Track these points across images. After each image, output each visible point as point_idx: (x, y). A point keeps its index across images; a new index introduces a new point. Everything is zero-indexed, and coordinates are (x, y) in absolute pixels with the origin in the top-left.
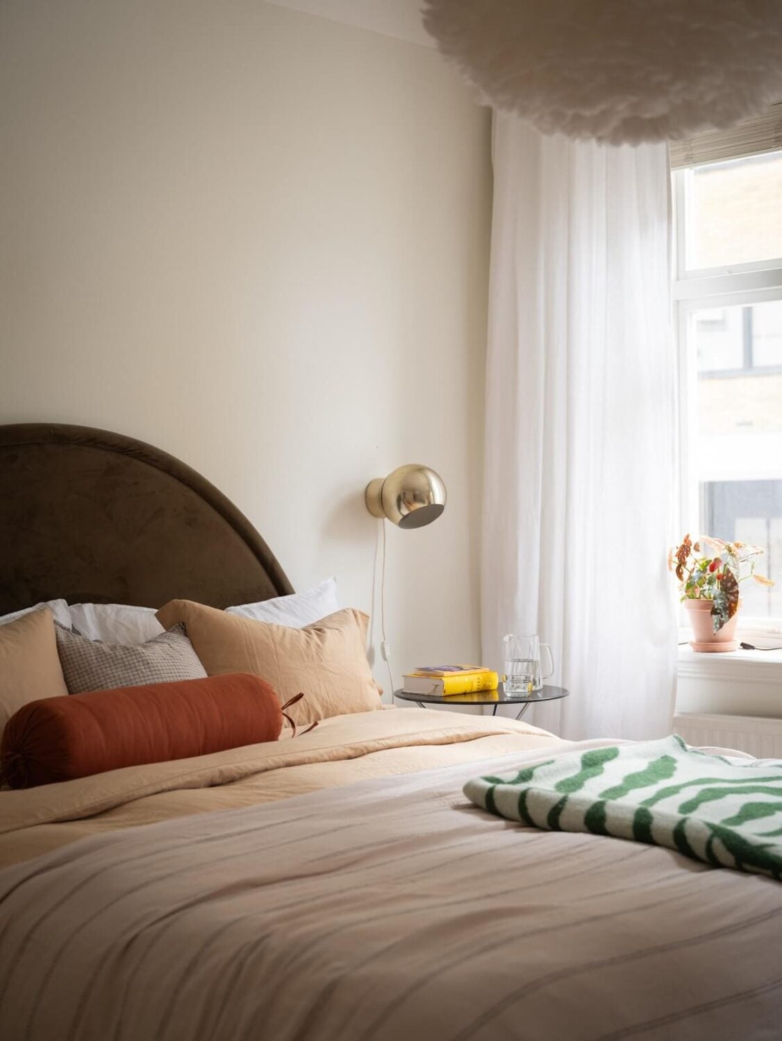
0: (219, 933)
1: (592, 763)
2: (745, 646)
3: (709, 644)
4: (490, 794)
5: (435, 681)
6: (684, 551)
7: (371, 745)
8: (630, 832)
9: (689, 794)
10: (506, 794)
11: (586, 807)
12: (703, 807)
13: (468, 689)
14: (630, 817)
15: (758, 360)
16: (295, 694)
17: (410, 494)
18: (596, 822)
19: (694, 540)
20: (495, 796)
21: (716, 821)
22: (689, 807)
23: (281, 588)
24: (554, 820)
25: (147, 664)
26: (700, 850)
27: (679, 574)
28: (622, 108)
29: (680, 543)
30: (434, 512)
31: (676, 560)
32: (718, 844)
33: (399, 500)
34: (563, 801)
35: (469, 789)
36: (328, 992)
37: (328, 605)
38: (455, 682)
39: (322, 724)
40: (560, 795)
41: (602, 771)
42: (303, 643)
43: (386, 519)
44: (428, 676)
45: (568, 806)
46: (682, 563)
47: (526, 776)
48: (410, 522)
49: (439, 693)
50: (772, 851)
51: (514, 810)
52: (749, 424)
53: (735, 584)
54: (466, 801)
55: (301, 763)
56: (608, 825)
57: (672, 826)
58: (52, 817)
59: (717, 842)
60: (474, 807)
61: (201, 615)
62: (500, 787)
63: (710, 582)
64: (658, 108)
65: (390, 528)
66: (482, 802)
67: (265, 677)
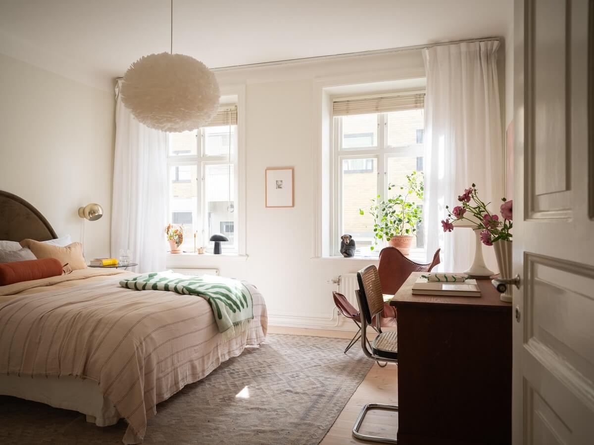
0: (67, 313)
1: (151, 276)
2: (184, 252)
3: (174, 252)
4: (127, 284)
5: (100, 262)
6: (168, 228)
7: (89, 276)
8: (163, 289)
9: (177, 281)
10: (131, 283)
11: (152, 285)
12: (180, 283)
13: (109, 264)
14: (163, 286)
15: (180, 178)
16: (66, 264)
17: (92, 212)
18: (155, 287)
19: (171, 225)
20: (128, 284)
21: (185, 285)
22: (177, 283)
23: (54, 236)
24: (144, 288)
25: (21, 256)
26: (181, 292)
27: (168, 233)
28: (169, 125)
29: (168, 225)
30: (100, 216)
31: (167, 230)
32: (185, 290)
33: (89, 213)
34: (146, 284)
35: (120, 283)
36: (100, 321)
37: (68, 242)
38: (105, 262)
39: (73, 272)
40: (145, 282)
41: (154, 278)
42: (65, 250)
43: (85, 218)
44: (98, 261)
45: (147, 284)
46: (168, 231)
47: (135, 279)
48: (92, 219)
49: (101, 265)
50: (197, 290)
51: (134, 287)
52: (177, 196)
53: (182, 236)
54: (120, 286)
55: (73, 280)
56: (158, 288)
57: (174, 286)
58: (4, 294)
59: (184, 289)
60: (123, 287)
61: (34, 243)
62: (129, 282)
63: (176, 236)
64: (177, 126)
65: (86, 221)
66: (125, 286)
67: (57, 258)
